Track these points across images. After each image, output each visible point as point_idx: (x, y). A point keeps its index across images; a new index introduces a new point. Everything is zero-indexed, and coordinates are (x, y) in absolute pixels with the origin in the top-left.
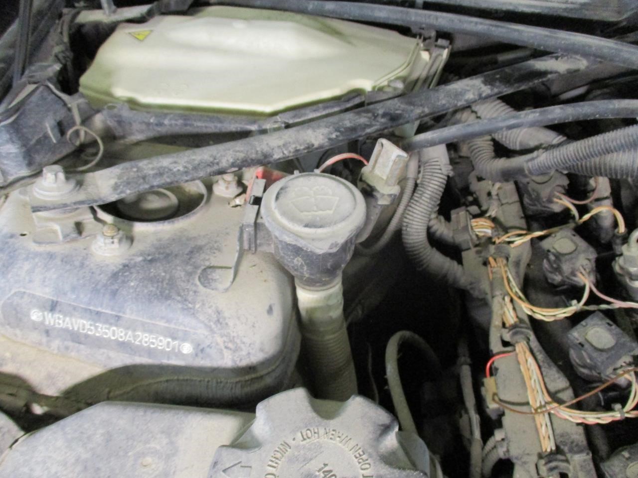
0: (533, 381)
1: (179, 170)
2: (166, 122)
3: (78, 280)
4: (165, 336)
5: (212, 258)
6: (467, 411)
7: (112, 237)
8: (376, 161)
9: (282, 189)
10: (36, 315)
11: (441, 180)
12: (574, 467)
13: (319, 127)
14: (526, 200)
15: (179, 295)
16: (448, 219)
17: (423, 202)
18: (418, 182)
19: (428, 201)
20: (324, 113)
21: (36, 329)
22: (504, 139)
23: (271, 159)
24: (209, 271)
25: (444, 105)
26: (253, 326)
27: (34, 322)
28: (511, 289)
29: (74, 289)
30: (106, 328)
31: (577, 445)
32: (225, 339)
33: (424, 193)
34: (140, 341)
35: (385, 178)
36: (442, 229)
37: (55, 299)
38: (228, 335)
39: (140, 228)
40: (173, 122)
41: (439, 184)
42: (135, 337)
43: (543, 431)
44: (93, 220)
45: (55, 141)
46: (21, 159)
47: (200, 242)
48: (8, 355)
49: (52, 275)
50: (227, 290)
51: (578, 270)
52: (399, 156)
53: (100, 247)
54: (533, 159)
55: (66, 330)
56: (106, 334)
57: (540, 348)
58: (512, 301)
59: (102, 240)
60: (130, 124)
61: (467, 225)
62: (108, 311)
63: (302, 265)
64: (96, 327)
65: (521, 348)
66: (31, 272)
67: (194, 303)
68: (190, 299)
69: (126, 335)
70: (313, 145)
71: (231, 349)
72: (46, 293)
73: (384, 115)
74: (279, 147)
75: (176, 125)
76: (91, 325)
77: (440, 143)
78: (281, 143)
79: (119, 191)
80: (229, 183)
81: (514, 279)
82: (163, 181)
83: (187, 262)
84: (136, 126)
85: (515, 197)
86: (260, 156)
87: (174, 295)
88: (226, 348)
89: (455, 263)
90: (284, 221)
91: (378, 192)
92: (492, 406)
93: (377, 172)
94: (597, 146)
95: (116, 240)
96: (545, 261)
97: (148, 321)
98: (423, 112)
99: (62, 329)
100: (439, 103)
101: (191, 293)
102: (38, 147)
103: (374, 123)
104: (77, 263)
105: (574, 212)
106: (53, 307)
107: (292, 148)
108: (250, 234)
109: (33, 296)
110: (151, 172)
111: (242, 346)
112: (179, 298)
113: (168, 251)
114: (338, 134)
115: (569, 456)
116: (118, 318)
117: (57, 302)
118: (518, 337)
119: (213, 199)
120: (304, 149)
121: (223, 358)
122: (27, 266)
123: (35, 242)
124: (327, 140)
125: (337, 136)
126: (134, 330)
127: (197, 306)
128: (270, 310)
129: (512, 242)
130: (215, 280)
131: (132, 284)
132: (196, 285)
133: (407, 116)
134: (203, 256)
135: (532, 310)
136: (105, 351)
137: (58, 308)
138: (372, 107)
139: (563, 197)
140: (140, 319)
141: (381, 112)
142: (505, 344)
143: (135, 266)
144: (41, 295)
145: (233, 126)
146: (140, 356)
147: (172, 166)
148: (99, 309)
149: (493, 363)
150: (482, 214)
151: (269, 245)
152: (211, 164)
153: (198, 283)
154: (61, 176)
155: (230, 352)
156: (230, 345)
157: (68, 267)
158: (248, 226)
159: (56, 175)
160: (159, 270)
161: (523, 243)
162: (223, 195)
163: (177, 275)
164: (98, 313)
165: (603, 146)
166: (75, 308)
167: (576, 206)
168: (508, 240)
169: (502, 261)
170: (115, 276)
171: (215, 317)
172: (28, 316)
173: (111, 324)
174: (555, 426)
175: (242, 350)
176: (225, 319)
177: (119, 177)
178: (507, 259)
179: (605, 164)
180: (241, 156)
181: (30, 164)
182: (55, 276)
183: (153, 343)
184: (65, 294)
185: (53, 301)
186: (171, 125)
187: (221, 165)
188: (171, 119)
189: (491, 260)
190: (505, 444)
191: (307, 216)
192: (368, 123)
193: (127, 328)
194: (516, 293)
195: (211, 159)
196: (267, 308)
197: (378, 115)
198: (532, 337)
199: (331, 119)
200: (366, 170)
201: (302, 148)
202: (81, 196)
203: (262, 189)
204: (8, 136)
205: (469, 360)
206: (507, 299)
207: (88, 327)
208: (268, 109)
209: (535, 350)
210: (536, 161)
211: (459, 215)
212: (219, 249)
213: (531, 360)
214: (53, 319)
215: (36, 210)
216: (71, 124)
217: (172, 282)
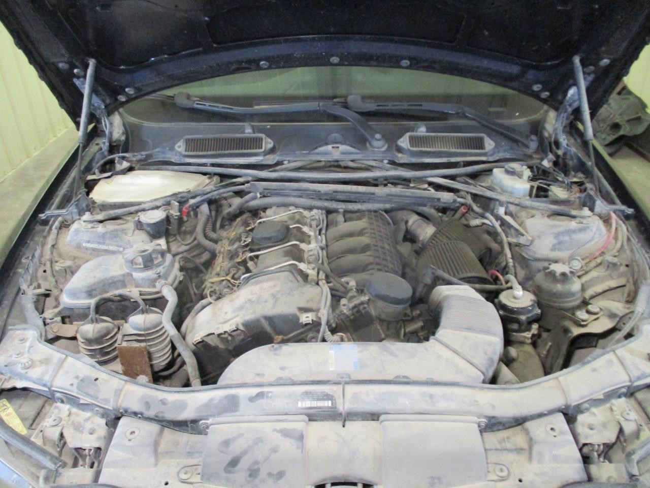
1: (120, 213)
2: (117, 204)
3: (95, 235)
4: (116, 247)
9: (146, 213)
10: (84, 245)
15: (119, 237)
21: (84, 248)
24: (126, 233)
27: (84, 246)
29: (94, 237)
30: (101, 246)
37: (89, 240)
42: (109, 248)
44: (97, 225)
45: (85, 209)
46: (77, 213)
47: (125, 228)
48: (77, 256)
49: (89, 235)
50: (131, 236)
53: (100, 229)
55: (92, 248)
56: (101, 248)
59: (101, 227)
62: (102, 241)
63: (150, 230)
64: (99, 246)
66: (83, 235)
68: (121, 237)
72: (87, 239)
90: (144, 219)
97: (112, 243)
102: (81, 210)
104: (94, 232)
106: (89, 242)
108: (136, 223)
109: (84, 240)
110: (112, 213)
113: (117, 230)
116: (105, 243)
122: (82, 233)
123: (84, 229)
127: (123, 239)
130: (128, 235)
131: (108, 236)
136: (101, 252)
140: (110, 243)
143: (108, 233)
145: (137, 204)
147: (118, 212)
148: (100, 241)
153: (124, 235)
157: (92, 233)
158: (136, 221)
159: (89, 213)
160: (114, 233)
163: (119, 233)
166: (94, 242)
170: (104, 234)
171: (128, 241)
173: (103, 245)
176: (130, 242)
180: (137, 209)
181: (79, 214)
183: (113, 249)
184: (92, 239)
191: (150, 218)
193: (107, 246)
202: (94, 219)
204: (75, 207)
207: (97, 246)
212: (130, 230)
214: (89, 245)
215: (84, 221)
216: (89, 205)
217: (117, 235)
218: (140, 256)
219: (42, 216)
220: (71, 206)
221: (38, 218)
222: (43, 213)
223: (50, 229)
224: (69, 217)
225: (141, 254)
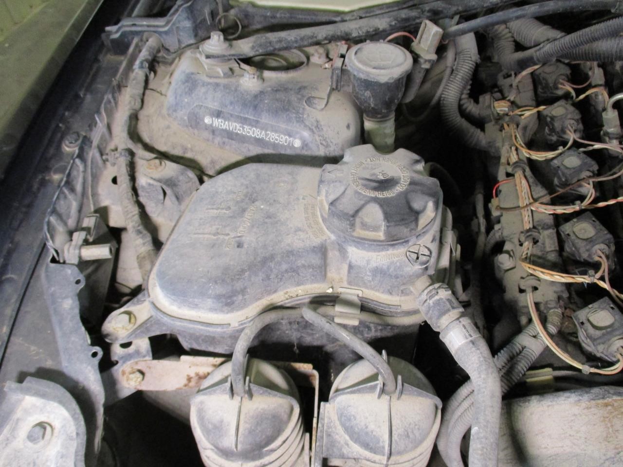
0: (523, 193)
1: (291, 40)
2: (278, 15)
3: (234, 98)
4: (285, 135)
5: (313, 93)
6: (477, 218)
7: (254, 74)
8: (421, 37)
9: (359, 49)
10: (207, 120)
11: (471, 65)
12: (544, 237)
13: (383, 18)
14: (540, 90)
15: (294, 109)
16: (477, 101)
17: (456, 81)
18: (454, 68)
19: (460, 80)
20: (387, 11)
21: (206, 129)
22: (523, 40)
23: (351, 37)
24: (311, 99)
25: (474, 6)
26: (338, 133)
27: (206, 125)
28: (517, 143)
29: (231, 103)
30: (249, 129)
31: (547, 225)
32: (321, 138)
33: (457, 74)
34: (269, 138)
35: (426, 49)
36: (471, 107)
37: (220, 109)
38: (323, 136)
39: (267, 74)
40: (283, 15)
41: (469, 68)
42: (267, 135)
43: (526, 219)
44: (238, 68)
45: (209, 23)
46: (192, 32)
47: (305, 84)
48: (189, 146)
49: (219, 95)
50: (322, 109)
51: (567, 127)
52: (437, 32)
53: (246, 81)
54: (540, 49)
55: (225, 130)
56: (249, 133)
57: (532, 175)
58: (517, 149)
59: (248, 76)
60: (254, 17)
61: (491, 104)
62: (252, 117)
63: (370, 97)
64: (243, 128)
65: (519, 175)
66: (206, 93)
67: (303, 114)
68: (301, 112)
69: (261, 134)
70: (379, 29)
71: (324, 146)
72: (214, 106)
73: (429, 11)
74: (356, 29)
75: (285, 17)
76: (240, 127)
77: (469, 31)
78: (357, 26)
79: (255, 50)
80: (321, 54)
81: (520, 137)
82: (281, 46)
83: (298, 93)
84: (257, 19)
85: (531, 87)
86: (343, 34)
87: (291, 109)
88: (321, 144)
89: (479, 130)
90: (360, 66)
91: (422, 58)
92: (495, 213)
93: (422, 45)
94: (585, 36)
95: (256, 77)
96: (547, 128)
97: (275, 124)
98: (458, 9)
99: (223, 130)
100: (470, 4)
101: (301, 109)
102: (200, 25)
103: (422, 16)
104: (233, 89)
105: (573, 94)
106: (218, 114)
107: (364, 30)
108: (338, 76)
109: (207, 108)
110: (274, 40)
111: (331, 144)
112: (294, 111)
113: (286, 87)
114: (396, 22)
115: (541, 231)
116: (257, 122)
117: (221, 111)
118: (517, 169)
119: (310, 64)
120: (373, 31)
121: (319, 150)
122: (203, 90)
123: (207, 76)
124: (388, 26)
125: (395, 24)
126: (266, 130)
127: (305, 116)
128: (348, 127)
129: (523, 115)
130: (315, 104)
131: (266, 101)
132: (304, 105)
133: (446, 12)
134: (307, 91)
135: (529, 153)
136: (247, 145)
137: (222, 115)
138: (421, 6)
139: (566, 83)
140: (270, 123)
141: (427, 9)
142: (509, 175)
143: (267, 92)
144: (212, 107)
145: (324, 19)
146: (268, 149)
147: (287, 37)
148: (246, 116)
149: (499, 186)
150: (504, 98)
151: (349, 86)
152: (312, 37)
153: (305, 104)
154: (222, 37)
155: (323, 147)
156: (324, 143)
157: (228, 91)
158: (337, 69)
159: (219, 37)
160: (281, 95)
161: (531, 115)
162: (317, 62)
163: (293, 99)
164: (246, 119)
165: (590, 35)
166: (231, 115)
167: (574, 89)
168: (520, 113)
169: (513, 126)
170: (256, 96)
171: (315, 124)
172: (204, 121)
173: (253, 126)
174: (535, 217)
175: (330, 147)
176: (321, 126)
177: (255, 42)
178: (518, 126)
179: (592, 50)
180: (331, 33)
181: (196, 36)
182: (220, 96)
183: (277, 140)
184: (226, 106)
185: (219, 111)
186: (281, 18)
187: (318, 38)
188: (281, 13)
189: (505, 126)
190: (500, 231)
191: (374, 63)
192: (418, 16)
193: (262, 129)
194: (520, 145)
195: (312, 34)
196: (346, 124)
197: (425, 11)
198: (528, 169)
199: (391, 13)
200: (414, 45)
201: (371, 30)
202: (233, 52)
203: (345, 50)
204: (186, 15)
205: (482, 192)
206: (513, 148)
207: (238, 127)
208: (347, 9)
209: (528, 177)
210: (542, 51)
211: (486, 99)
212: (317, 89)
213: (524, 182)
214: (218, 123)
215: (208, 57)
216: (218, 14)
217: (289, 102)
218: (375, 200)
219: (114, 31)
220: (177, 10)
221: (103, 36)
222: (116, 23)
223: (130, 67)
224: (171, 42)
225: (379, 195)
